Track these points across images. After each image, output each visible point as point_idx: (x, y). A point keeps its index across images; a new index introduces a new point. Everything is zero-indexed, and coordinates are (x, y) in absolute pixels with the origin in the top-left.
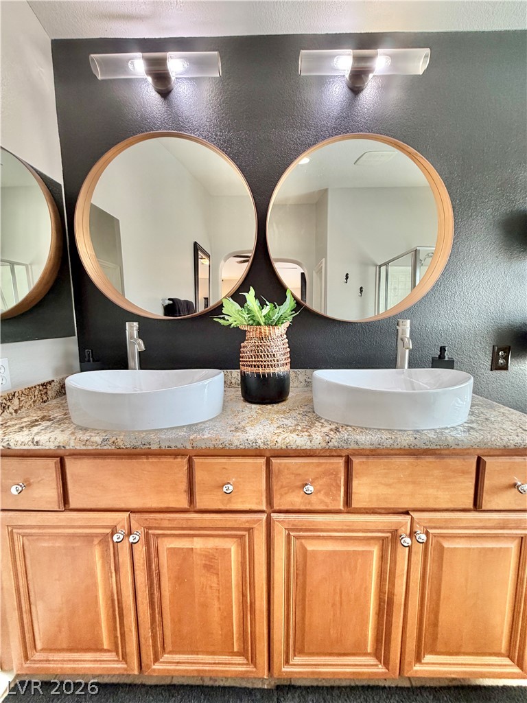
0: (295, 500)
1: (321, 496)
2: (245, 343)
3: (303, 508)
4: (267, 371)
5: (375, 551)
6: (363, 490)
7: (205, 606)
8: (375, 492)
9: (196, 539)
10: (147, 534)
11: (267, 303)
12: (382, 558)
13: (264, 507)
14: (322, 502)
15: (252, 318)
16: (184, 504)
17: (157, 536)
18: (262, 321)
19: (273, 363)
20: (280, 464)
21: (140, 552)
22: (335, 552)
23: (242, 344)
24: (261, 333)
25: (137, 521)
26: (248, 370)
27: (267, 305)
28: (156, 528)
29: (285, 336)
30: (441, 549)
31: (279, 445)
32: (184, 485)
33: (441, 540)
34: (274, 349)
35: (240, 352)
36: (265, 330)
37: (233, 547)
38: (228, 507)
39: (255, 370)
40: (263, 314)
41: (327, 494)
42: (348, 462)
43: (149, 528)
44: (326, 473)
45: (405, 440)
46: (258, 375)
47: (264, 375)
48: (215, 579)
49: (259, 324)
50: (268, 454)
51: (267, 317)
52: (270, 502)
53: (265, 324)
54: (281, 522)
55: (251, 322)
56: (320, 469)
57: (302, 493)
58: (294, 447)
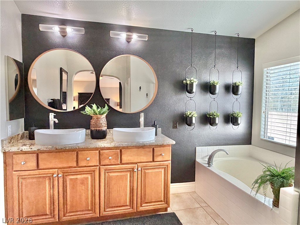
0: (107, 162)
1: (114, 160)
2: (92, 120)
3: (109, 164)
4: (99, 129)
5: (129, 174)
6: (125, 158)
7: (80, 196)
8: (128, 158)
9: (78, 176)
10: (63, 175)
11: (100, 107)
12: (130, 177)
13: (98, 164)
14: (114, 162)
15: (95, 112)
16: (75, 165)
17: (66, 175)
18: (98, 113)
19: (101, 126)
20: (103, 152)
21: (61, 180)
22: (118, 175)
23: (91, 120)
24: (97, 117)
25: (60, 171)
26: (93, 129)
27: (99, 108)
28: (66, 173)
29: (105, 118)
30: (145, 173)
31: (102, 147)
32: (75, 159)
33: (145, 170)
34: (101, 122)
35: (90, 123)
36: (99, 116)
37: (89, 176)
38: (88, 165)
39: (95, 128)
40: (98, 111)
41: (115, 160)
42: (121, 151)
43: (64, 173)
44: (115, 154)
45: (134, 144)
46: (96, 130)
47: (98, 130)
48: (84, 187)
49: (97, 114)
50: (99, 150)
51: (99, 112)
52: (100, 163)
53: (99, 114)
54: (103, 168)
55: (94, 114)
56: (113, 153)
57: (109, 160)
58: (106, 147)
